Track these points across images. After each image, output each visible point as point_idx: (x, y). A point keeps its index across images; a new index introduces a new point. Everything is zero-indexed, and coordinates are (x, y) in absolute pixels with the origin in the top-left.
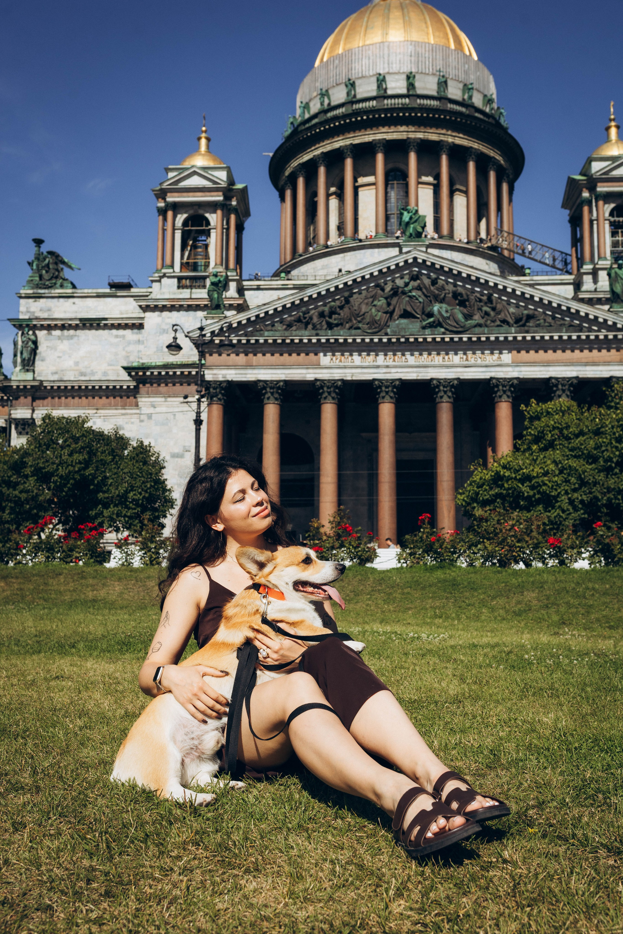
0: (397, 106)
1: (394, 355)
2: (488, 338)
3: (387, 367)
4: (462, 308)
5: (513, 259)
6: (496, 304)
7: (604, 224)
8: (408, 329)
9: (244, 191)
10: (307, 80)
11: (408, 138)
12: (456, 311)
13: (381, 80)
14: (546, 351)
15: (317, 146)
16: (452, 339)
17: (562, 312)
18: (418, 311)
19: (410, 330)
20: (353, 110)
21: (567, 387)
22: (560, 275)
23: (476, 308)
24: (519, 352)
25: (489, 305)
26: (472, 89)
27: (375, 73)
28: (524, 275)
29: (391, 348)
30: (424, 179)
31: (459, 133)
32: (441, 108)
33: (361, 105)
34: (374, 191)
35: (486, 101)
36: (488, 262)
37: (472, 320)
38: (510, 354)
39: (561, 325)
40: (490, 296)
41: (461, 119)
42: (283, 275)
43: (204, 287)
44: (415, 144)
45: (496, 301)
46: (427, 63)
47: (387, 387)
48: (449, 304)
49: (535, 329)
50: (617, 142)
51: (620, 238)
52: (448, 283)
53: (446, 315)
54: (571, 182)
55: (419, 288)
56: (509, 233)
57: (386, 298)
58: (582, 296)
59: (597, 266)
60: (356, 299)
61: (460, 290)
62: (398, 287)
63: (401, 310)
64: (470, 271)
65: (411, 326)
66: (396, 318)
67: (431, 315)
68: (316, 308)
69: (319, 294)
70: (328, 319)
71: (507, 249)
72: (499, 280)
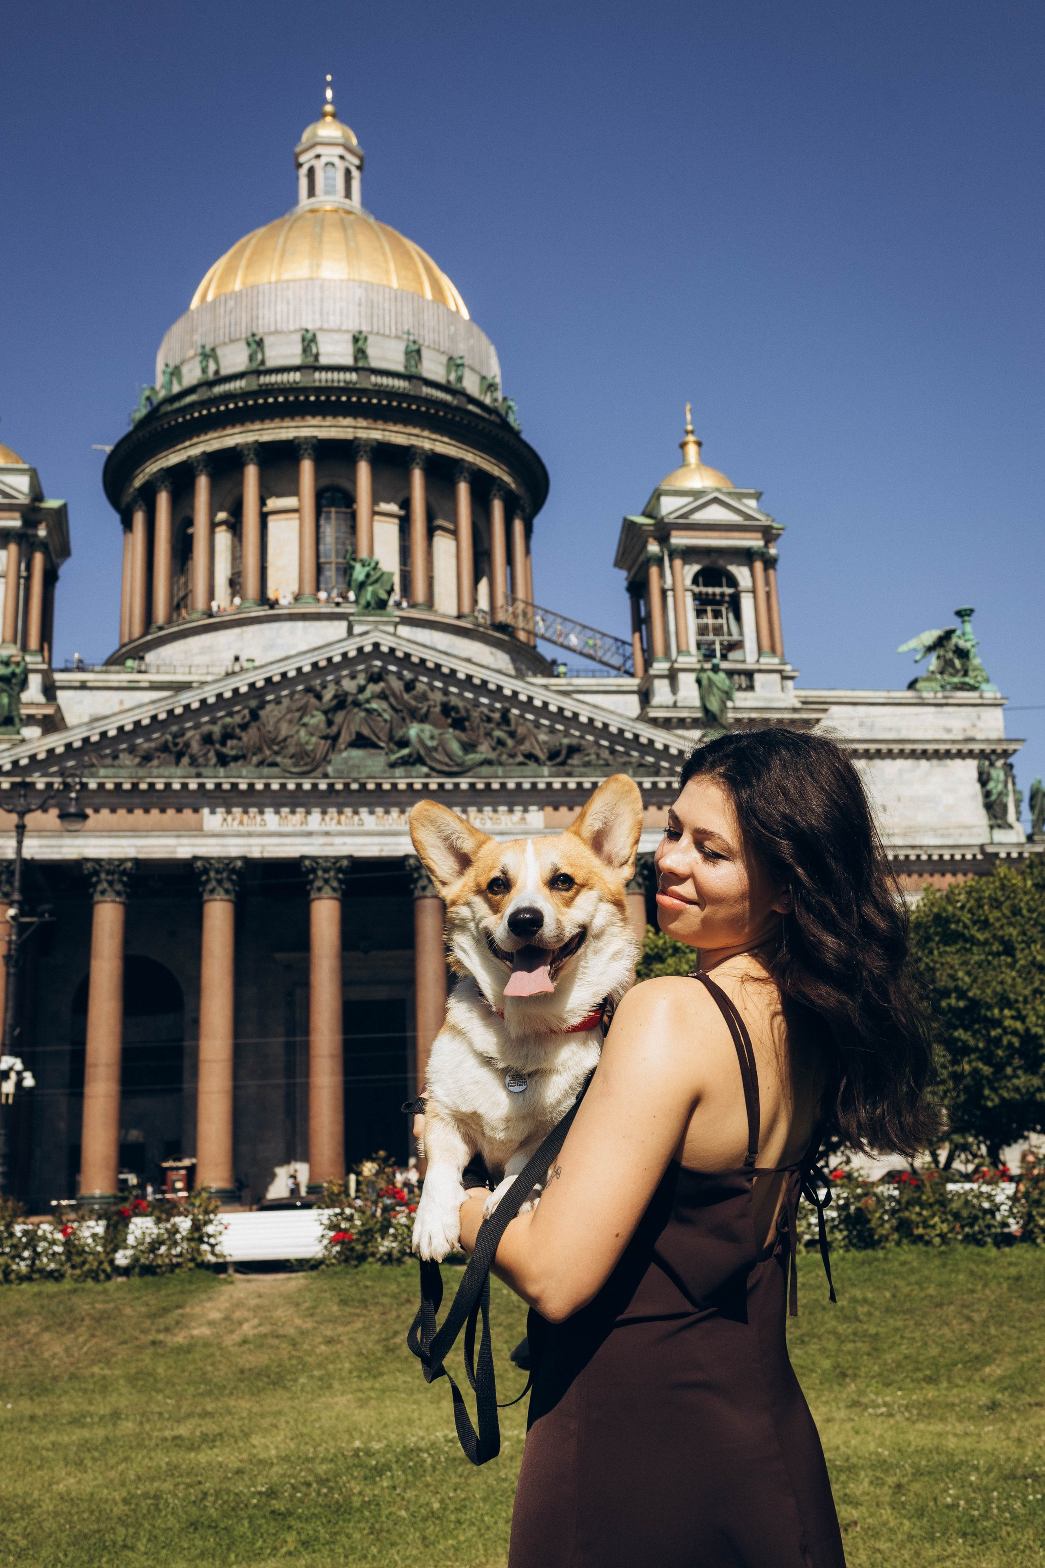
0: (336, 384)
1: (340, 813)
2: (503, 785)
3: (327, 834)
4: (457, 733)
5: (535, 647)
6: (517, 725)
7: (684, 596)
8: (365, 766)
9: (62, 512)
10: (177, 329)
11: (356, 438)
12: (447, 736)
13: (309, 341)
15: (195, 440)
16: (441, 785)
17: (625, 742)
18: (382, 735)
19: (368, 769)
20: (260, 386)
22: (616, 676)
23: (482, 732)
24: (556, 809)
25: (505, 728)
26: (462, 365)
27: (297, 327)
28: (558, 676)
29: (334, 800)
30: (384, 507)
31: (442, 435)
32: (412, 393)
33: (273, 379)
34: (296, 523)
35: (485, 387)
36: (494, 650)
37: (475, 752)
38: (541, 813)
39: (625, 764)
40: (505, 713)
41: (446, 414)
42: (129, 663)
44: (368, 449)
45: (517, 722)
46: (387, 318)
47: (326, 870)
48: (435, 725)
49: (583, 770)
50: (698, 467)
51: (709, 620)
52: (433, 688)
53: (430, 743)
54: (629, 527)
55: (383, 696)
56: (527, 603)
57: (325, 713)
58: (653, 714)
59: (676, 666)
60: (271, 713)
61: (454, 701)
62: (346, 694)
63: (351, 734)
64: (472, 670)
65: (369, 762)
66: (343, 747)
67: (403, 743)
68: (196, 727)
69: (203, 702)
70: (218, 747)
71: (524, 630)
72: (517, 685)
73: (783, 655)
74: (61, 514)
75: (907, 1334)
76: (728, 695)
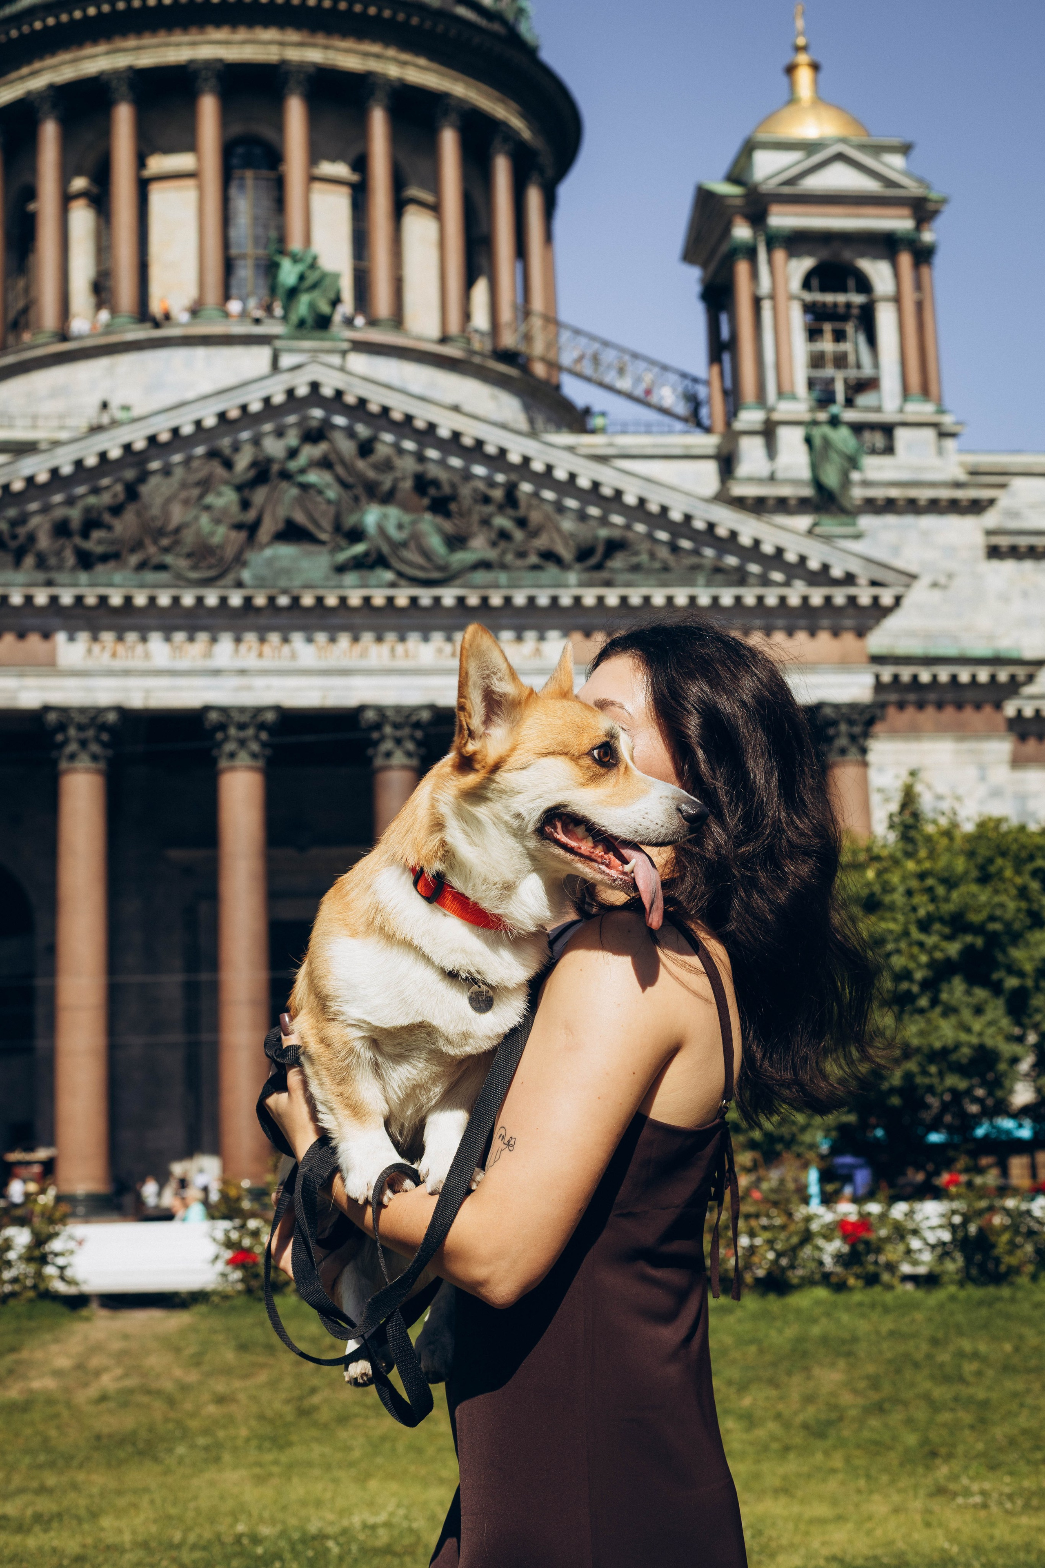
1: (262, 640)
2: (508, 600)
3: (242, 672)
4: (439, 520)
5: (559, 388)
6: (529, 507)
7: (788, 309)
8: (299, 570)
11: (283, 61)
12: (423, 525)
15: (36, 66)
16: (414, 600)
17: (694, 535)
18: (323, 523)
19: (303, 575)
22: (683, 432)
23: (475, 518)
25: (511, 513)
28: (593, 432)
29: (253, 622)
30: (328, 168)
31: (418, 56)
34: (193, 194)
36: (496, 391)
37: (465, 548)
39: (692, 568)
40: (511, 490)
41: (422, 21)
44: (301, 78)
45: (529, 503)
47: (242, 727)
48: (405, 507)
49: (628, 576)
50: (813, 105)
51: (827, 345)
52: (400, 451)
53: (397, 536)
54: (706, 201)
55: (325, 463)
56: (547, 319)
57: (239, 488)
58: (738, 490)
59: (776, 416)
60: (156, 490)
61: (434, 471)
62: (269, 461)
63: (277, 522)
64: (460, 423)
65: (305, 564)
66: (266, 540)
67: (356, 535)
68: (46, 509)
69: (54, 472)
70: (78, 540)
71: (543, 359)
72: (530, 447)
73: (940, 400)
75: (1029, 1400)
76: (853, 462)
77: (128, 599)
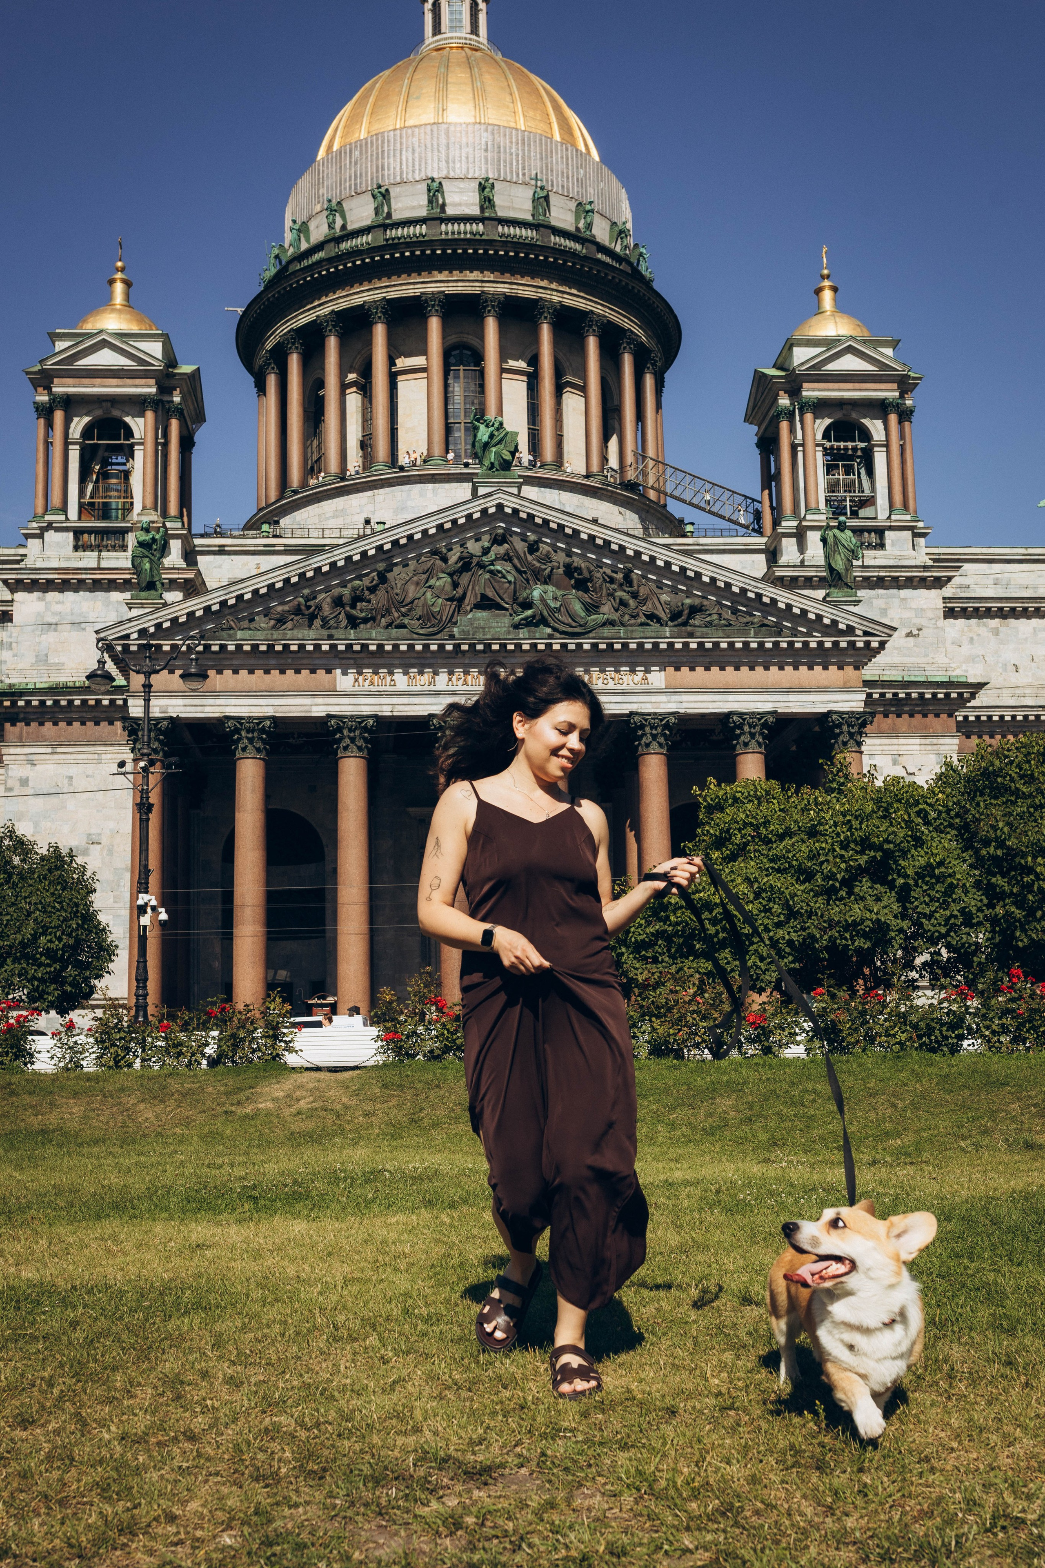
0: (462, 236)
1: (463, 673)
2: (625, 645)
3: (453, 693)
4: (580, 593)
5: (665, 506)
6: (639, 586)
7: (815, 451)
8: (490, 627)
10: (304, 183)
11: (483, 292)
12: (571, 597)
13: (435, 191)
14: (722, 669)
15: (323, 300)
16: (564, 646)
17: (747, 602)
18: (504, 596)
19: (492, 630)
20: (387, 240)
21: (758, 729)
22: (745, 535)
23: (604, 593)
24: (677, 669)
25: (627, 589)
26: (592, 211)
28: (684, 536)
29: (461, 661)
30: (512, 364)
31: (570, 287)
32: (539, 243)
33: (399, 232)
34: (424, 382)
35: (615, 234)
36: (624, 510)
37: (599, 613)
38: (663, 673)
39: (747, 624)
40: (628, 574)
41: (574, 264)
42: (265, 527)
43: (124, 548)
44: (495, 303)
45: (639, 581)
46: (514, 164)
48: (558, 586)
49: (705, 630)
50: (834, 314)
51: (840, 476)
52: (556, 549)
53: (553, 605)
54: (760, 379)
55: (507, 558)
56: (657, 462)
57: (451, 575)
58: (780, 573)
59: (804, 523)
60: (398, 576)
61: (577, 562)
62: (472, 556)
63: (476, 595)
64: (594, 530)
65: (494, 624)
66: (468, 608)
67: (527, 604)
68: (327, 590)
69: (333, 565)
70: (348, 608)
71: (652, 488)
72: (641, 546)
73: (915, 512)
74: (195, 378)
76: (856, 553)
77: (380, 647)
